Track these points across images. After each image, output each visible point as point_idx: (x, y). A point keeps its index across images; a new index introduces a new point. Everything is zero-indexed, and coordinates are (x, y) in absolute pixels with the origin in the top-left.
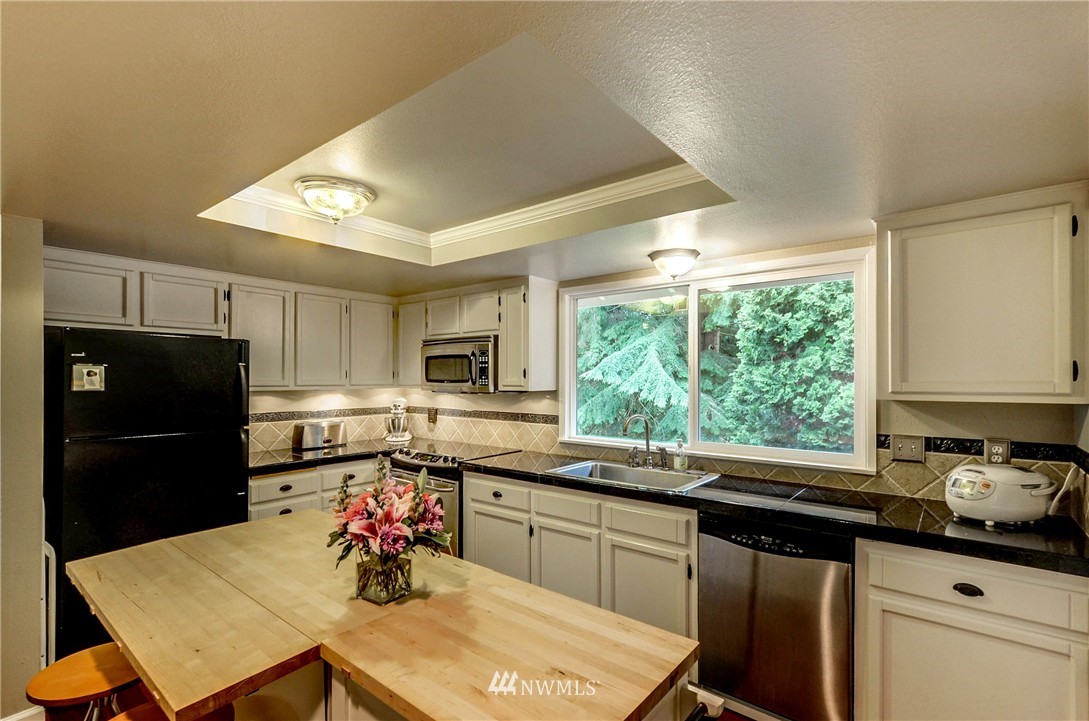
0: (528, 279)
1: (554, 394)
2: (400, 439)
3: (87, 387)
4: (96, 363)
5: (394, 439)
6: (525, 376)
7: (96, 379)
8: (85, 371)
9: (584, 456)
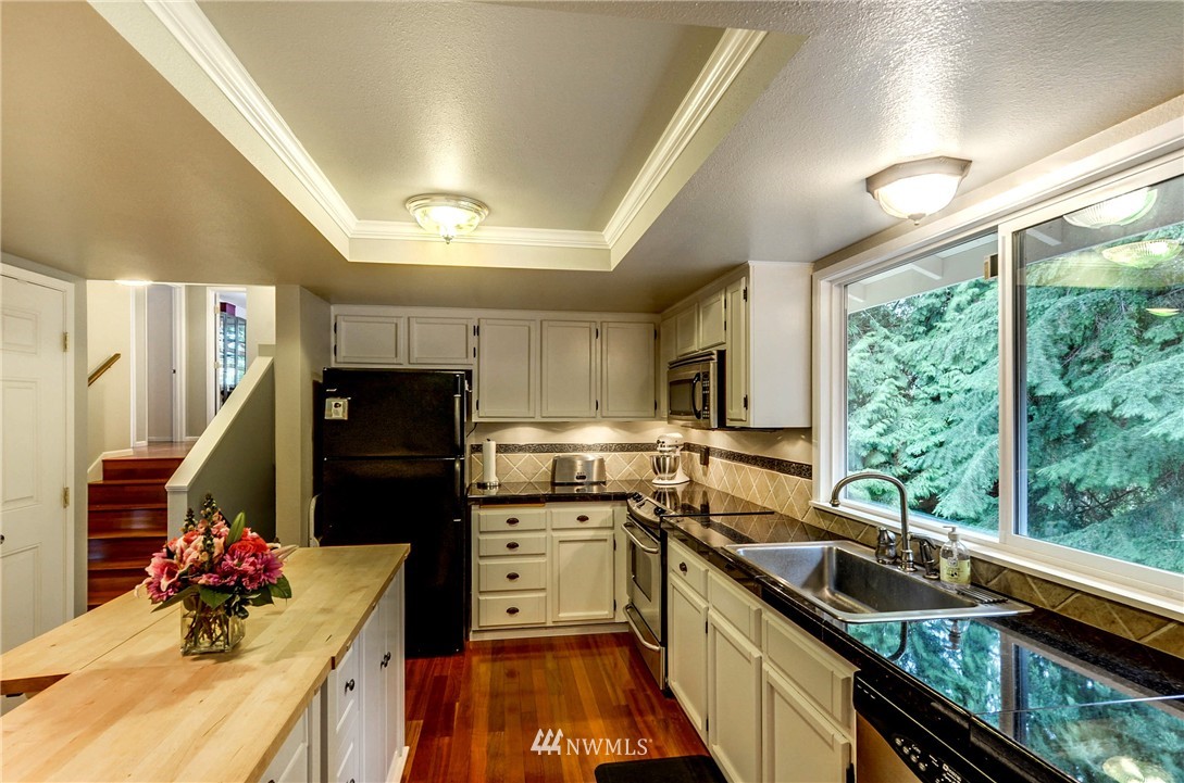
0: (748, 267)
1: (807, 433)
2: (666, 482)
3: (334, 417)
4: (343, 397)
5: (660, 482)
6: (746, 405)
7: (340, 409)
8: (333, 403)
9: (841, 534)
